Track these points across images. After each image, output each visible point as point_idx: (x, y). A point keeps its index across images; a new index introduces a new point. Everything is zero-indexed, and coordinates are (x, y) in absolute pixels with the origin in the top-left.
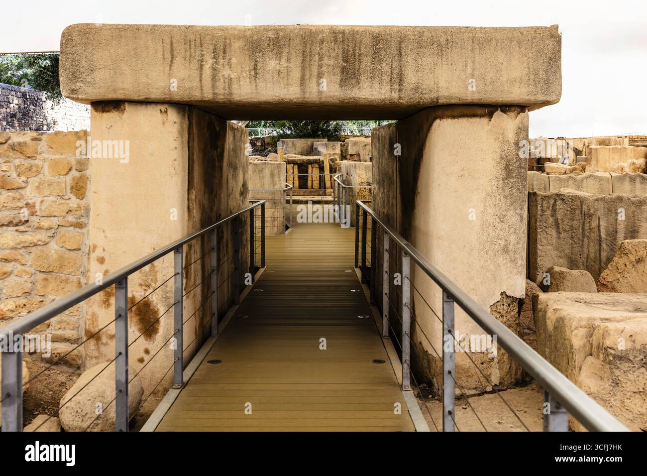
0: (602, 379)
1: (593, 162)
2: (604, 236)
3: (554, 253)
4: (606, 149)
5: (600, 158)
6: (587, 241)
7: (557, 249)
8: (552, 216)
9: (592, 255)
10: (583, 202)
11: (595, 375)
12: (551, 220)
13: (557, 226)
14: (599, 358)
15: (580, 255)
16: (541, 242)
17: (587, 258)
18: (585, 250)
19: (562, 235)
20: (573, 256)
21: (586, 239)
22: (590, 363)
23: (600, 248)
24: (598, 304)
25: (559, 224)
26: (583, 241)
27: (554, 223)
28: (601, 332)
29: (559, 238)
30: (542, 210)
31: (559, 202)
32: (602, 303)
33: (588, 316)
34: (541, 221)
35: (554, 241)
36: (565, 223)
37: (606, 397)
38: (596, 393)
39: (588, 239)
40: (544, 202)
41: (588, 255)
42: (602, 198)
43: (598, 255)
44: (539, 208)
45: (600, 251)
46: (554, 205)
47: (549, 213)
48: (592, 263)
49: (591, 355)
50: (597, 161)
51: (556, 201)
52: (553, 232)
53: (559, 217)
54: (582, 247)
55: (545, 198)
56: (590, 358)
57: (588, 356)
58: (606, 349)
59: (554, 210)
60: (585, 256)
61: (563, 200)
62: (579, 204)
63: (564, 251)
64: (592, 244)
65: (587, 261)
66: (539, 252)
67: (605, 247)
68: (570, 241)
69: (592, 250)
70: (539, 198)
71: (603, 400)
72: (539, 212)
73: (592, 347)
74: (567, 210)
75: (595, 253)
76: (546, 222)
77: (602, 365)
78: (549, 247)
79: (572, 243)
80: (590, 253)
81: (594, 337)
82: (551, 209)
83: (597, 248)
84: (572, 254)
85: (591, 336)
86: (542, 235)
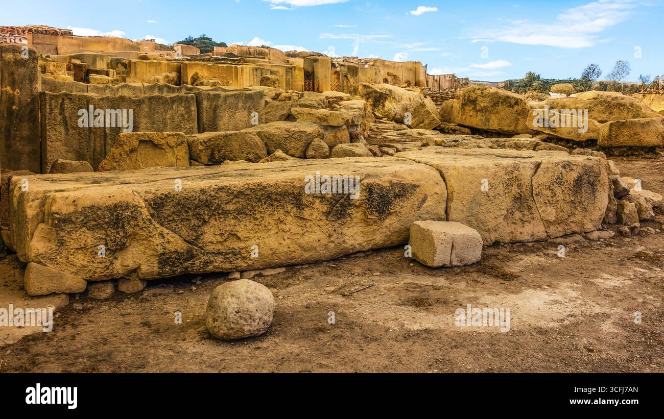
0: (50, 241)
1: (133, 74)
2: (108, 132)
3: (63, 148)
4: (143, 63)
5: (138, 70)
6: (93, 136)
7: (66, 145)
8: (61, 114)
9: (98, 149)
10: (89, 101)
11: (44, 239)
12: (59, 118)
13: (66, 125)
14: (48, 224)
15: (87, 149)
16: (50, 138)
17: (94, 152)
18: (92, 144)
19: (71, 132)
20: (81, 151)
21: (92, 135)
22: (40, 229)
23: (105, 143)
24: (63, 181)
25: (67, 121)
26: (89, 136)
27: (62, 121)
28: (50, 200)
29: (67, 134)
30: (50, 108)
31: (67, 101)
32: (67, 180)
33: (44, 189)
34: (49, 119)
35: (63, 137)
36: (73, 120)
37: (52, 256)
38: (44, 253)
39: (94, 135)
40: (53, 101)
41: (95, 149)
42: (106, 98)
43: (103, 149)
44: (48, 107)
45: (105, 145)
46: (62, 104)
47: (57, 111)
48: (99, 156)
49: (43, 222)
50: (136, 73)
51: (63, 100)
52: (62, 129)
53: (67, 115)
54: (89, 142)
55: (53, 97)
56: (42, 226)
57: (41, 223)
58: (52, 215)
59: (62, 109)
60: (92, 150)
61: (71, 99)
62: (86, 103)
63: (72, 146)
64: (98, 139)
65: (94, 155)
66: (48, 148)
67: (110, 142)
68: (77, 137)
69: (98, 144)
70: (48, 97)
71: (51, 259)
72: (48, 111)
73: (44, 215)
74: (75, 109)
75: (101, 147)
76: (54, 120)
77: (50, 229)
78: (59, 143)
79: (79, 139)
80: (96, 147)
81: (46, 206)
82: (59, 107)
83: (102, 142)
84: (80, 148)
85: (44, 206)
86: (51, 132)
